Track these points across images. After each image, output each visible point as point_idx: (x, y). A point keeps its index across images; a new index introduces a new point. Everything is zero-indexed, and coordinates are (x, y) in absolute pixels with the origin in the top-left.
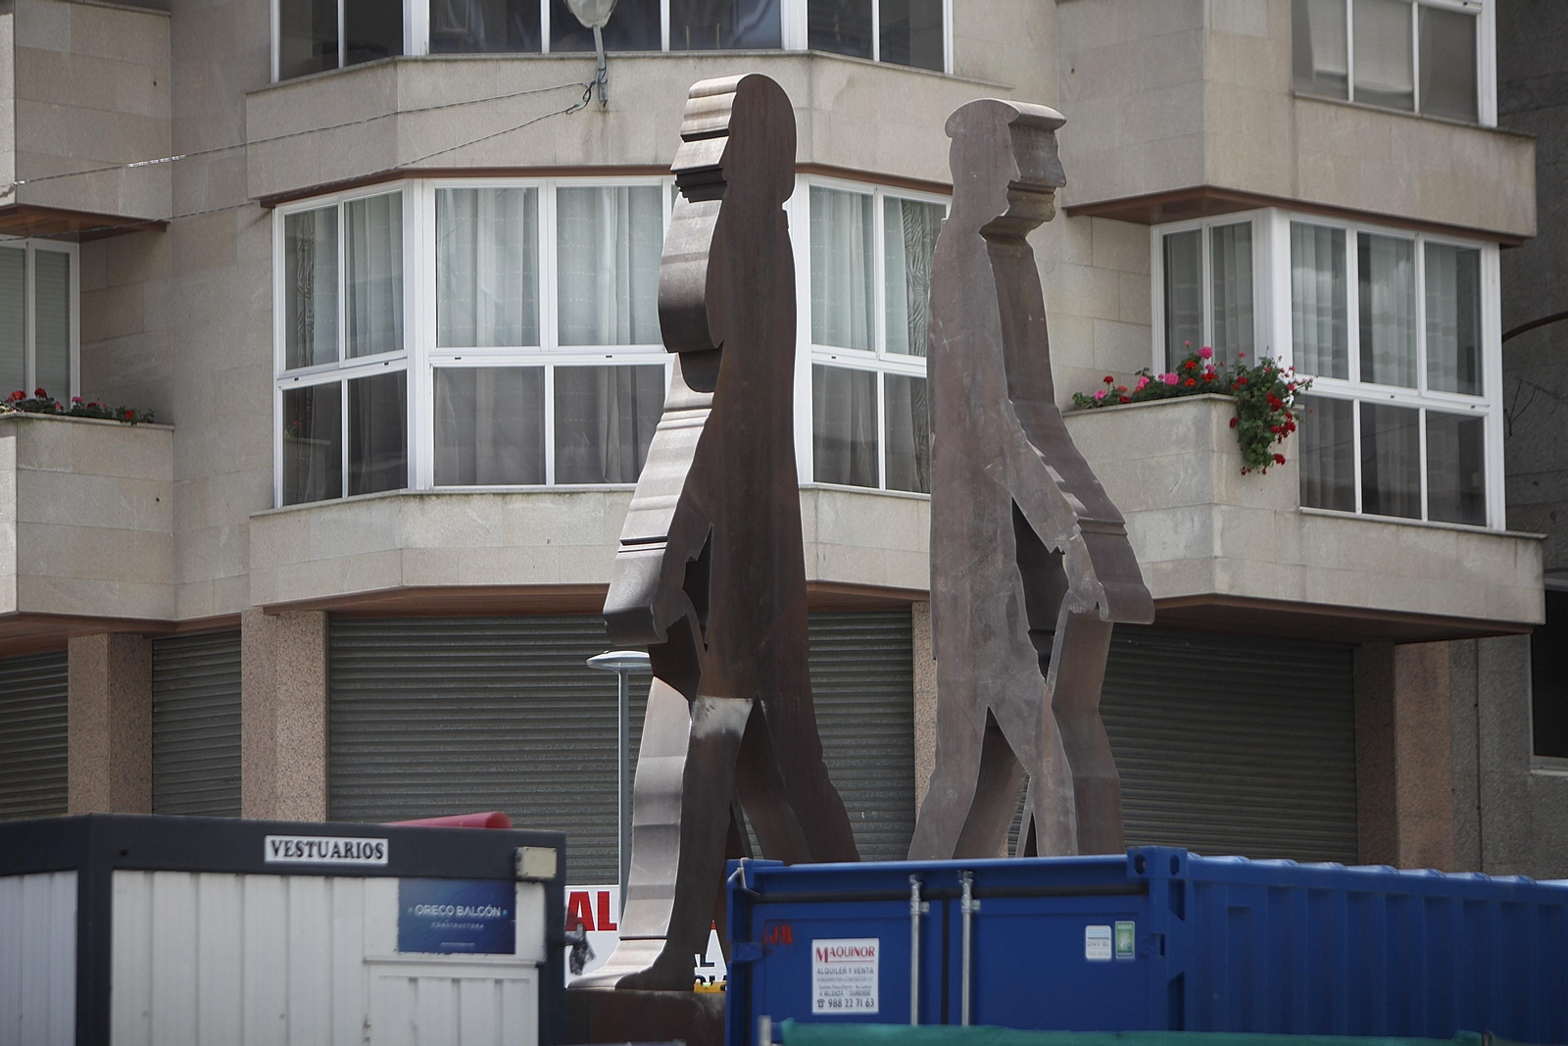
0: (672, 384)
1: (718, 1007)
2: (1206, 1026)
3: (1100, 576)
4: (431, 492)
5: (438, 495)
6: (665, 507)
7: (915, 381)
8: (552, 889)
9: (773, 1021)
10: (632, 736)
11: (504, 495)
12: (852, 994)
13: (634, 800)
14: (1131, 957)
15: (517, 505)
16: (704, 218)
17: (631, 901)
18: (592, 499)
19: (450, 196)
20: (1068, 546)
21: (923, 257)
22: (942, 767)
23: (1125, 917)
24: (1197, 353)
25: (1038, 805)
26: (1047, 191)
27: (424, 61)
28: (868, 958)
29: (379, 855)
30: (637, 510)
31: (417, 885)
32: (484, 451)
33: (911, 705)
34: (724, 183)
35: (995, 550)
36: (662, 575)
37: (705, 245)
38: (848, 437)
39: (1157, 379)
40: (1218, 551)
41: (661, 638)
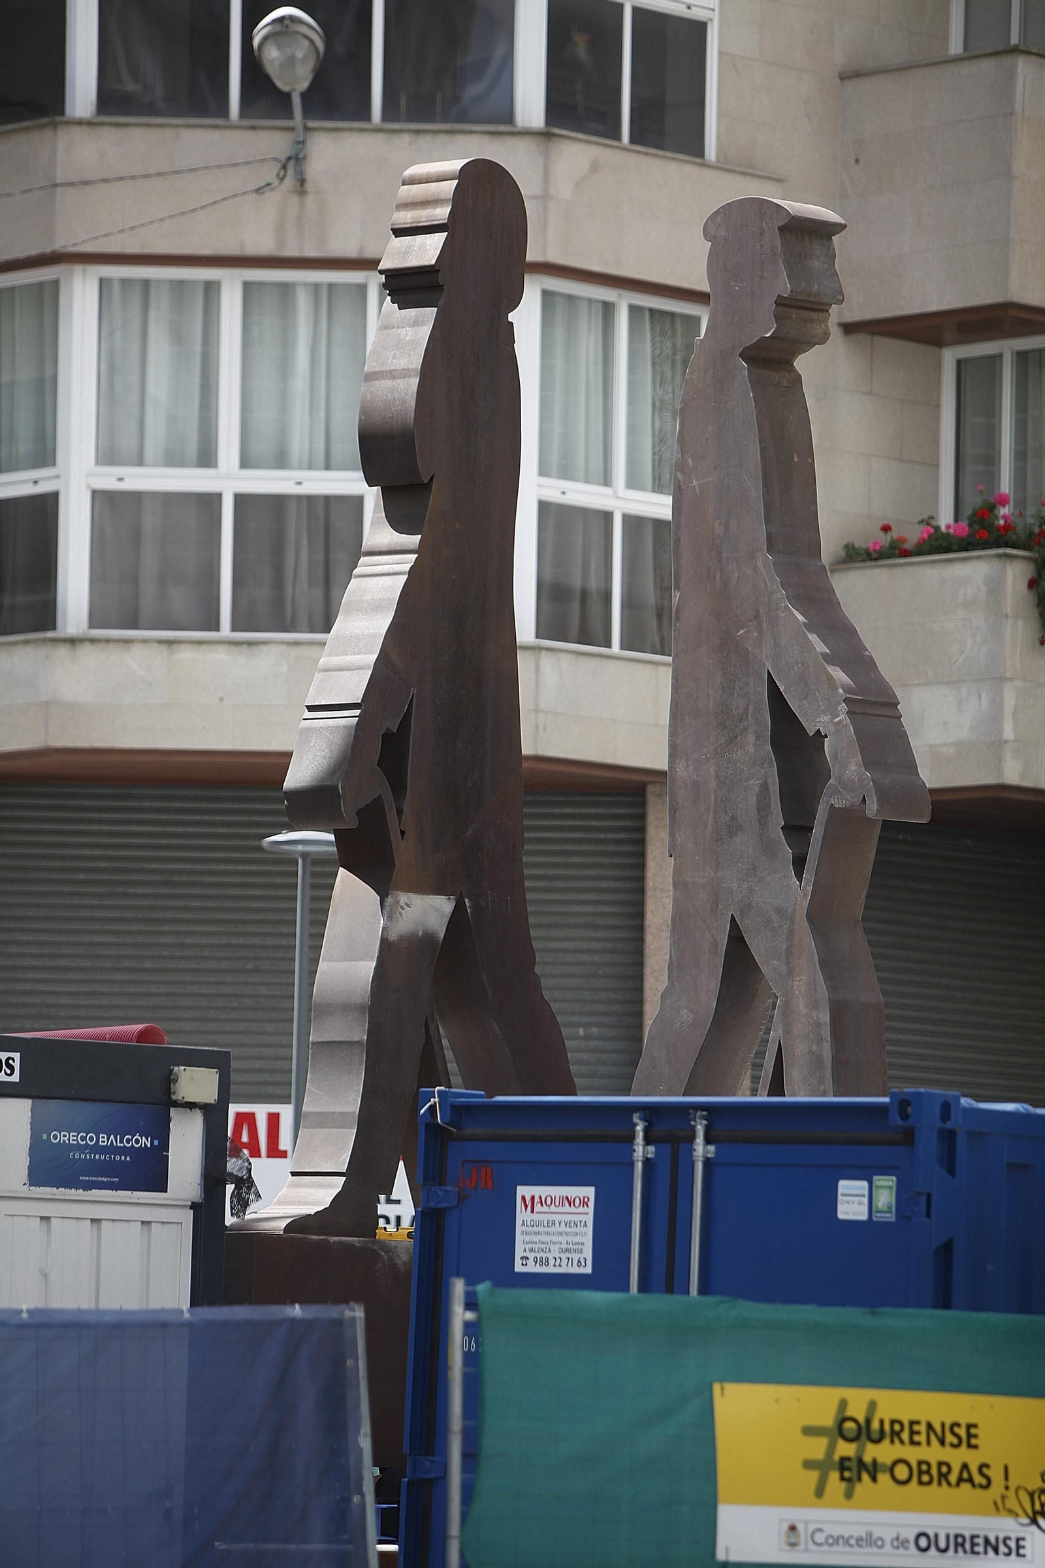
0: (372, 524)
1: (405, 1258)
2: (977, 1304)
3: (868, 764)
4: (83, 636)
5: (93, 641)
6: (360, 668)
7: (658, 523)
8: (213, 1115)
9: (467, 1284)
10: (313, 931)
11: (170, 643)
12: (562, 1251)
13: (313, 1010)
14: (891, 1217)
15: (186, 654)
16: (415, 328)
17: (306, 1130)
18: (275, 650)
19: (116, 289)
20: (832, 728)
21: (673, 376)
22: (676, 983)
23: (885, 1171)
24: (992, 500)
25: (787, 1032)
26: (821, 308)
27: (89, 123)
28: (581, 1209)
29: (8, 1071)
30: (327, 670)
31: (53, 1106)
32: (148, 590)
33: (641, 904)
34: (440, 287)
35: (746, 729)
36: (353, 748)
37: (415, 360)
38: (577, 583)
39: (943, 529)
40: (1008, 733)
41: (350, 822)
